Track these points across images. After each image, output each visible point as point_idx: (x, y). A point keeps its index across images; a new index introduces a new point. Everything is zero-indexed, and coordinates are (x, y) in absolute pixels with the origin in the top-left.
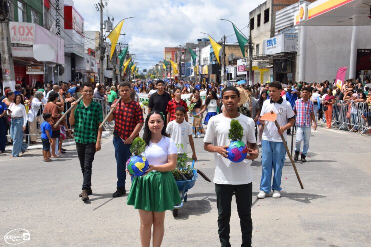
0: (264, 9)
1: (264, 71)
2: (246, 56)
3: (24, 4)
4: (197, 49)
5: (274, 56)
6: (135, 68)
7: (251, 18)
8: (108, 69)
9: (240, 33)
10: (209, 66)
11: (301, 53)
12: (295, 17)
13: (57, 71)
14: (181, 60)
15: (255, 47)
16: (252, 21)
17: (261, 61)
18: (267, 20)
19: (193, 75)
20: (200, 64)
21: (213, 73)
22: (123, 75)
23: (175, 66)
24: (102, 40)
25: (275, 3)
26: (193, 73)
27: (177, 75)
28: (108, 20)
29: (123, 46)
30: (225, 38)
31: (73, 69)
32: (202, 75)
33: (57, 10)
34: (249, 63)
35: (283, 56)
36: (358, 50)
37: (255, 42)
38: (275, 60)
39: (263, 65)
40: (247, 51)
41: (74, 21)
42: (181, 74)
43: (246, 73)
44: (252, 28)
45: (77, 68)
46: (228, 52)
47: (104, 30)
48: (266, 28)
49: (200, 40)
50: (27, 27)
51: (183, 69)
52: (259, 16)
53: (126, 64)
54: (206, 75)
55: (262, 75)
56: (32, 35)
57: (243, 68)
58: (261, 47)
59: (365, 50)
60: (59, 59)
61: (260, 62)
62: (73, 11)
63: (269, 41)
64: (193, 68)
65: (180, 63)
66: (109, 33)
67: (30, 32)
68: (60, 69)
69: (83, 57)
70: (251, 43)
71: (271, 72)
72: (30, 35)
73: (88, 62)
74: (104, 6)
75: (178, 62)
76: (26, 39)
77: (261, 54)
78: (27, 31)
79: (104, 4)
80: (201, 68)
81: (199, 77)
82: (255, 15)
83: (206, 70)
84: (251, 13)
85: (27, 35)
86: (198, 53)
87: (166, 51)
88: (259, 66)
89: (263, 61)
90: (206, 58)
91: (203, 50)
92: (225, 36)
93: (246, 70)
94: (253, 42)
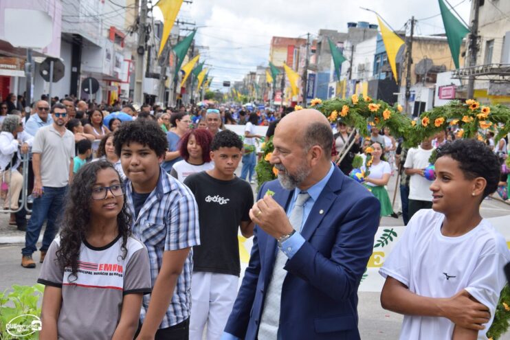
1: (499, 100)
2: (461, 66)
4: (347, 45)
6: (206, 78)
9: (452, 11)
10: (370, 83)
13: (49, 71)
15: (483, 46)
17: (496, 77)
20: (350, 78)
22: (179, 90)
23: (293, 78)
24: (142, 11)
27: (296, 98)
29: (185, 26)
30: (413, 22)
31: (75, 70)
39: (498, 87)
40: (464, 54)
42: (305, 96)
45: (82, 68)
49: (352, 25)
51: (311, 86)
53: (188, 66)
57: (451, 92)
58: (497, 46)
61: (492, 81)
64: (333, 85)
65: (305, 73)
68: (54, 68)
69: (98, 44)
70: (474, 37)
73: (108, 56)
75: (301, 71)
77: (496, 61)
80: (351, 85)
83: (362, 92)
86: (347, 54)
87: (275, 44)
88: (490, 88)
89: (501, 78)
90: (364, 65)
91: (358, 47)
92: (413, 17)
93: (457, 97)
94: (479, 34)
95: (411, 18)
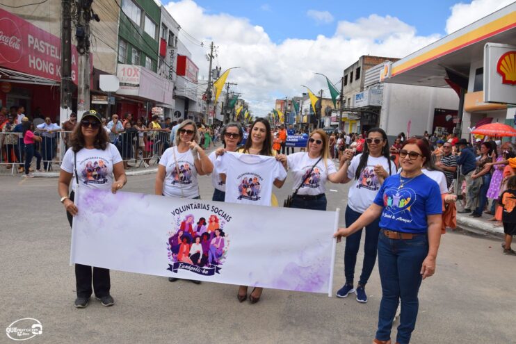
0: (356, 67)
1: (352, 122)
2: (337, 107)
3: (139, 51)
4: (301, 101)
5: (361, 109)
6: (249, 115)
7: (345, 75)
8: (222, 114)
10: (308, 116)
11: (384, 107)
12: (380, 76)
14: (286, 110)
15: (347, 100)
16: (346, 77)
17: (350, 112)
18: (358, 77)
19: (295, 124)
20: (301, 114)
21: (311, 122)
23: (281, 114)
24: (209, 86)
25: (365, 62)
27: (283, 123)
28: (216, 68)
30: (322, 91)
31: (186, 110)
32: (302, 123)
33: (172, 57)
34: (339, 115)
35: (368, 109)
36: (435, 109)
37: (347, 96)
38: (362, 113)
39: (351, 116)
40: (338, 103)
41: (187, 68)
42: (285, 122)
43: (338, 123)
44: (345, 83)
45: (189, 110)
46: (324, 105)
47: (212, 77)
48: (356, 83)
49: (304, 94)
50: (135, 69)
51: (288, 118)
52: (352, 73)
53: (238, 109)
54: (305, 123)
55: (351, 126)
56: (138, 76)
57: (336, 119)
58: (351, 100)
59: (441, 110)
60: (165, 99)
61: (349, 114)
62: (187, 60)
63: (358, 95)
64: (295, 117)
65: (286, 113)
66: (216, 80)
67: (136, 73)
71: (358, 124)
72: (136, 76)
73: (200, 105)
74: (214, 57)
76: (132, 79)
77: (351, 106)
79: (214, 55)
80: (301, 117)
81: (300, 126)
82: (348, 72)
83: (305, 119)
84: (345, 71)
85: (134, 76)
86: (300, 105)
87: (277, 102)
89: (352, 113)
90: (306, 109)
91: (305, 102)
93: (337, 121)
94: (344, 95)
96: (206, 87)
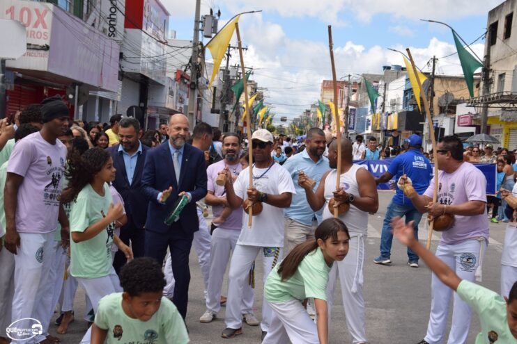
1: (511, 126)
2: (476, 95)
4: (381, 83)
7: (492, 22)
8: (213, 111)
10: (400, 115)
13: (74, 95)
14: (349, 103)
15: (496, 79)
16: (493, 28)
17: (507, 105)
19: (369, 130)
20: (383, 111)
21: (408, 129)
24: (194, 51)
26: (370, 127)
28: (209, 14)
30: (434, 60)
31: (142, 105)
32: (385, 131)
37: (497, 68)
39: (510, 114)
40: (478, 86)
41: (146, 13)
42: (347, 128)
43: (473, 129)
44: (492, 40)
45: (149, 103)
46: (439, 89)
47: (200, 32)
49: (386, 68)
50: (37, 11)
51: (352, 119)
52: (509, 18)
53: (247, 101)
54: (393, 131)
56: (45, 26)
57: (468, 120)
58: (508, 79)
61: (504, 109)
64: (370, 117)
65: (347, 108)
66: (210, 39)
67: (40, 20)
68: (79, 91)
69: (160, 82)
70: (487, 70)
72: (40, 26)
73: (171, 93)
75: (344, 107)
76: (33, 35)
77: (508, 88)
78: (35, 18)
80: (384, 117)
81: (380, 136)
82: (500, 17)
83: (393, 122)
84: (492, 13)
85: (36, 26)
86: (381, 91)
87: (325, 86)
88: (502, 115)
89: (512, 106)
90: (395, 100)
91: (392, 86)
92: (434, 57)
93: (473, 124)
94: (491, 68)
95: (433, 57)
96: (189, 53)
